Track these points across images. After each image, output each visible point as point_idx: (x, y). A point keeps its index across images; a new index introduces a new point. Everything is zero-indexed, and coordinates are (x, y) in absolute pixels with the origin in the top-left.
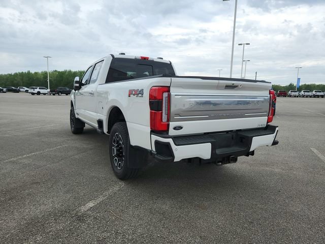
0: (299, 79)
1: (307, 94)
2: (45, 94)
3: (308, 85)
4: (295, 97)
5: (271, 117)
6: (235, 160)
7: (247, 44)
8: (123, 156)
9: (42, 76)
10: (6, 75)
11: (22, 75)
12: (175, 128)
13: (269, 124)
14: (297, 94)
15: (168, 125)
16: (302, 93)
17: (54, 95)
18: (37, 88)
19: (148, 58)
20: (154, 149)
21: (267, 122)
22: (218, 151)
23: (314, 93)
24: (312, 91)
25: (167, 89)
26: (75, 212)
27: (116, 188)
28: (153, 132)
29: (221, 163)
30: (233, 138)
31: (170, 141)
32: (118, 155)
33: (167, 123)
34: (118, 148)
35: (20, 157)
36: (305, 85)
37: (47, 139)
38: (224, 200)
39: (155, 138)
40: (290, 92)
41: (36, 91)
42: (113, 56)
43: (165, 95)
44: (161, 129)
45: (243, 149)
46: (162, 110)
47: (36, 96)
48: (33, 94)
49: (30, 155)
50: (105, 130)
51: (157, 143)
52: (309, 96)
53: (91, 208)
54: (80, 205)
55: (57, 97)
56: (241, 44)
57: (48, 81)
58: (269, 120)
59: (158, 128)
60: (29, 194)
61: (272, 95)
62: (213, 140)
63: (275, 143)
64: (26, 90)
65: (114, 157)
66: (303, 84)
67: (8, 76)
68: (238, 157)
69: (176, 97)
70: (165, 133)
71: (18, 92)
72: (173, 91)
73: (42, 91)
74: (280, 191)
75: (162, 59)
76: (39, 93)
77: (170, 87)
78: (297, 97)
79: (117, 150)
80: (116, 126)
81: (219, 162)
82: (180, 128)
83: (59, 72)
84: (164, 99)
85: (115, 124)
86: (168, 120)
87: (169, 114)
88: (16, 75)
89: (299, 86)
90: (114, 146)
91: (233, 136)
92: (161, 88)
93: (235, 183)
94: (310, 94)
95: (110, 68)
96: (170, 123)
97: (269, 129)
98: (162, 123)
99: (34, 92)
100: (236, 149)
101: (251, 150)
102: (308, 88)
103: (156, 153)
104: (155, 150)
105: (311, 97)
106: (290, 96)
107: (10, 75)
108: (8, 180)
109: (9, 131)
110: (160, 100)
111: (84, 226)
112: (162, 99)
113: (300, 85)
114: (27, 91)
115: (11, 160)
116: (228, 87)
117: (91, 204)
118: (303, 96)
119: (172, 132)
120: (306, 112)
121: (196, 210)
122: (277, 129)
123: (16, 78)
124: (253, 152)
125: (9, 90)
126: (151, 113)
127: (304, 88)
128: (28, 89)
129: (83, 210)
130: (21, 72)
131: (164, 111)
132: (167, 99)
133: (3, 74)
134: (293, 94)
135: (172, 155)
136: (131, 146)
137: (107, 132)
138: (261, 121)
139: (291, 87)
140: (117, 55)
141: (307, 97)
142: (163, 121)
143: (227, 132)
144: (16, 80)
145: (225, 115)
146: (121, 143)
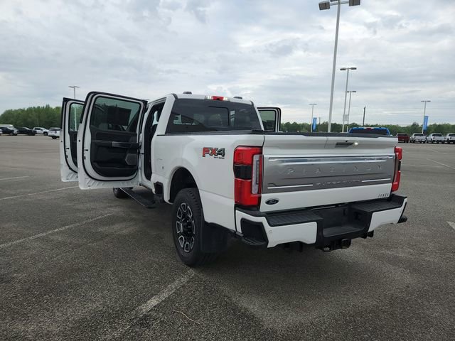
0: (426, 118)
1: (437, 138)
3: (439, 126)
4: (421, 142)
5: (396, 183)
6: (348, 244)
7: (353, 69)
8: (192, 235)
10: (16, 111)
11: (38, 110)
12: (268, 202)
13: (393, 193)
14: (423, 138)
15: (260, 198)
16: (431, 137)
19: (222, 98)
20: (239, 230)
21: (392, 191)
22: (326, 233)
23: (448, 137)
24: (446, 135)
25: (258, 150)
26: (134, 312)
27: (184, 279)
28: (238, 206)
29: (328, 249)
30: (344, 214)
31: (263, 220)
32: (184, 233)
33: (258, 195)
34: (186, 224)
35: (51, 232)
36: (435, 125)
37: (82, 206)
38: (333, 299)
39: (241, 215)
40: (413, 136)
42: (175, 96)
43: (256, 158)
44: (249, 204)
45: (359, 230)
46: (251, 179)
48: (54, 137)
49: (63, 228)
50: (166, 197)
51: (244, 221)
52: (441, 141)
53: (155, 307)
54: (140, 302)
56: (344, 69)
58: (394, 188)
59: (245, 201)
60: (70, 286)
61: (397, 154)
62: (320, 218)
63: (402, 220)
64: (44, 132)
65: (179, 235)
66: (432, 124)
67: (20, 112)
68: (353, 240)
69: (271, 160)
70: (256, 209)
71: (34, 135)
72: (267, 153)
74: (408, 287)
75: (241, 98)
77: (262, 147)
78: (424, 142)
79: (184, 227)
80: (182, 193)
81: (327, 247)
82: (276, 201)
84: (255, 163)
85: (181, 191)
86: (260, 192)
87: (260, 183)
88: (30, 110)
89: (427, 127)
90: (179, 220)
91: (344, 210)
92: (250, 148)
93: (346, 274)
94: (442, 138)
95: (172, 112)
96: (262, 195)
97: (393, 201)
98: (252, 196)
99: (55, 135)
100: (349, 229)
101: (370, 230)
102: (440, 129)
103: (242, 235)
104: (241, 232)
105: (443, 143)
106: (414, 142)
107: (22, 111)
108: (40, 265)
109: (29, 193)
110: (249, 164)
111: (148, 333)
112: (252, 164)
113: (428, 124)
114: (45, 134)
115: (39, 235)
116: (340, 145)
117: (153, 302)
118: (432, 142)
119: (264, 207)
120: (438, 167)
121: (296, 312)
122: (405, 200)
123: (30, 115)
124: (372, 232)
125: (22, 132)
126: (236, 182)
127: (433, 130)
128: (47, 131)
129: (144, 311)
130: (36, 106)
131: (254, 179)
132: (258, 163)
133: (13, 110)
134: (418, 138)
135: (265, 238)
136: (206, 223)
137: (169, 201)
138: (383, 190)
139: (415, 128)
140: (181, 95)
141: (438, 143)
142: (253, 192)
143: (337, 205)
144: (30, 117)
145: (334, 183)
146: (190, 217)
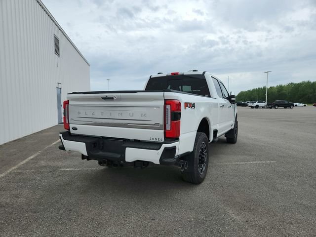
2: (263, 107)
9: (277, 90)
12: (73, 129)
17: (271, 108)
18: (256, 102)
41: (255, 104)
47: (255, 109)
48: (252, 107)
55: (273, 110)
57: (266, 94)
73: (260, 105)
76: (257, 107)
77: (69, 100)
82: (76, 129)
83: (295, 84)
84: (66, 108)
86: (69, 122)
87: (68, 119)
99: (253, 106)
116: (106, 99)
125: (239, 105)
131: (66, 116)
